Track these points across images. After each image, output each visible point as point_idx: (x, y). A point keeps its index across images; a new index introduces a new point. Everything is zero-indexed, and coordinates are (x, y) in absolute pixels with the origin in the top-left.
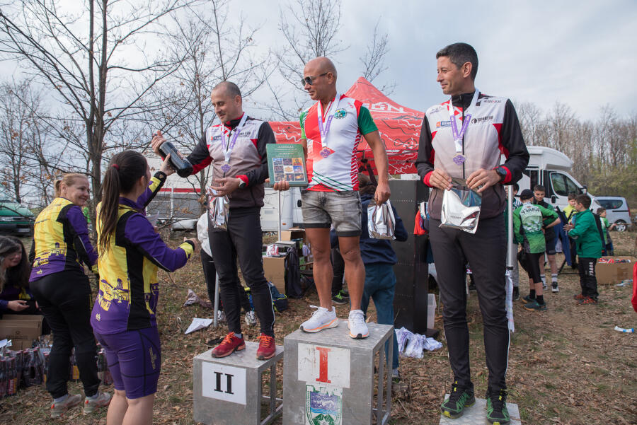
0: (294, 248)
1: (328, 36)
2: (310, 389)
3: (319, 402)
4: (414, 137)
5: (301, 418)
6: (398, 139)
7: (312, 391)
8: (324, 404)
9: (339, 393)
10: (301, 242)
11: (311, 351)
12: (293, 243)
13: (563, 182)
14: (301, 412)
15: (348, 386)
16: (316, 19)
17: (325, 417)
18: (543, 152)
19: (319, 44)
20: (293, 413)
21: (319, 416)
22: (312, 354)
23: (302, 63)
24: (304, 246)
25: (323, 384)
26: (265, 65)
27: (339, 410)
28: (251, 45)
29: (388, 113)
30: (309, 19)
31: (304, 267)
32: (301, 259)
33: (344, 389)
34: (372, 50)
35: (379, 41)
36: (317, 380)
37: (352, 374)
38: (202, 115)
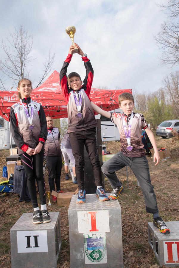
2: (86, 237)
3: (92, 243)
5: (82, 255)
7: (88, 237)
8: (95, 244)
9: (104, 236)
14: (82, 251)
15: (109, 231)
17: (97, 251)
20: (77, 253)
21: (93, 251)
22: (86, 216)
25: (94, 233)
27: (105, 246)
33: (106, 232)
36: (90, 231)
37: (110, 223)
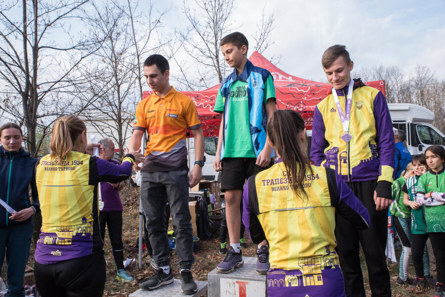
0: (203, 197)
1: (224, 17)
4: (303, 100)
6: (289, 103)
10: (208, 192)
11: (232, 284)
12: (202, 193)
13: (428, 133)
16: (213, 3)
18: (409, 108)
19: (216, 24)
22: (232, 287)
23: (202, 40)
24: (210, 195)
26: (172, 43)
28: (159, 26)
29: (280, 82)
30: (207, 3)
31: (212, 213)
32: (209, 206)
34: (261, 27)
35: (267, 20)
38: (119, 86)
